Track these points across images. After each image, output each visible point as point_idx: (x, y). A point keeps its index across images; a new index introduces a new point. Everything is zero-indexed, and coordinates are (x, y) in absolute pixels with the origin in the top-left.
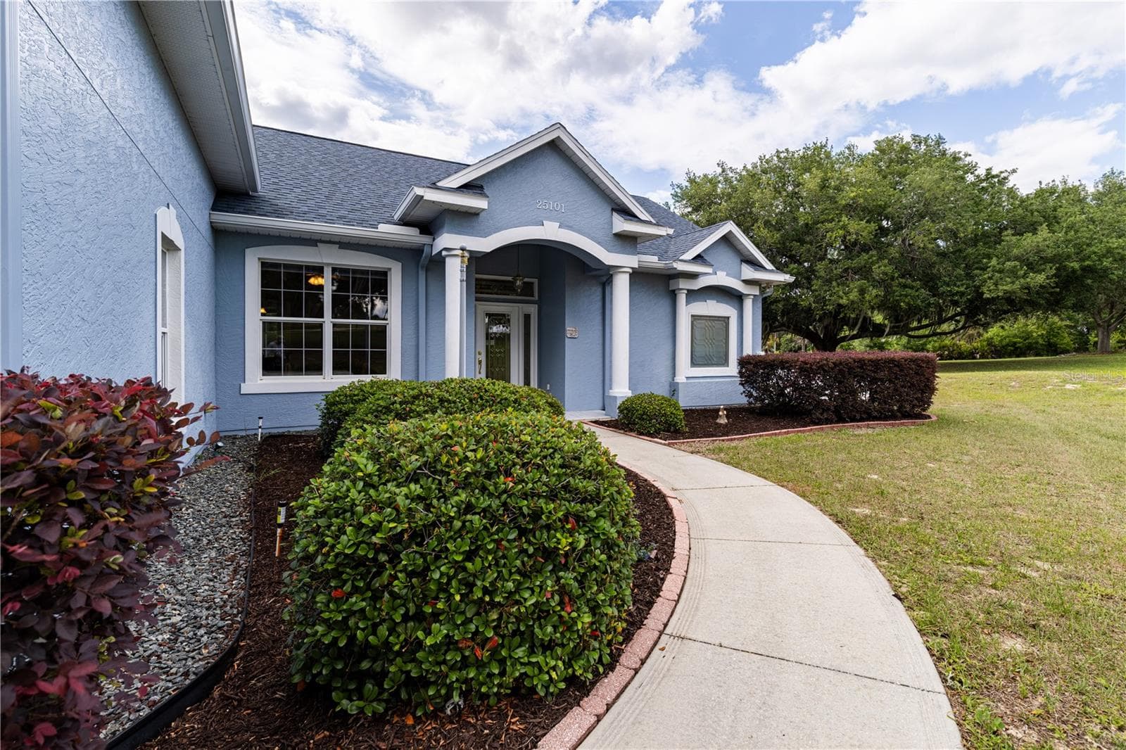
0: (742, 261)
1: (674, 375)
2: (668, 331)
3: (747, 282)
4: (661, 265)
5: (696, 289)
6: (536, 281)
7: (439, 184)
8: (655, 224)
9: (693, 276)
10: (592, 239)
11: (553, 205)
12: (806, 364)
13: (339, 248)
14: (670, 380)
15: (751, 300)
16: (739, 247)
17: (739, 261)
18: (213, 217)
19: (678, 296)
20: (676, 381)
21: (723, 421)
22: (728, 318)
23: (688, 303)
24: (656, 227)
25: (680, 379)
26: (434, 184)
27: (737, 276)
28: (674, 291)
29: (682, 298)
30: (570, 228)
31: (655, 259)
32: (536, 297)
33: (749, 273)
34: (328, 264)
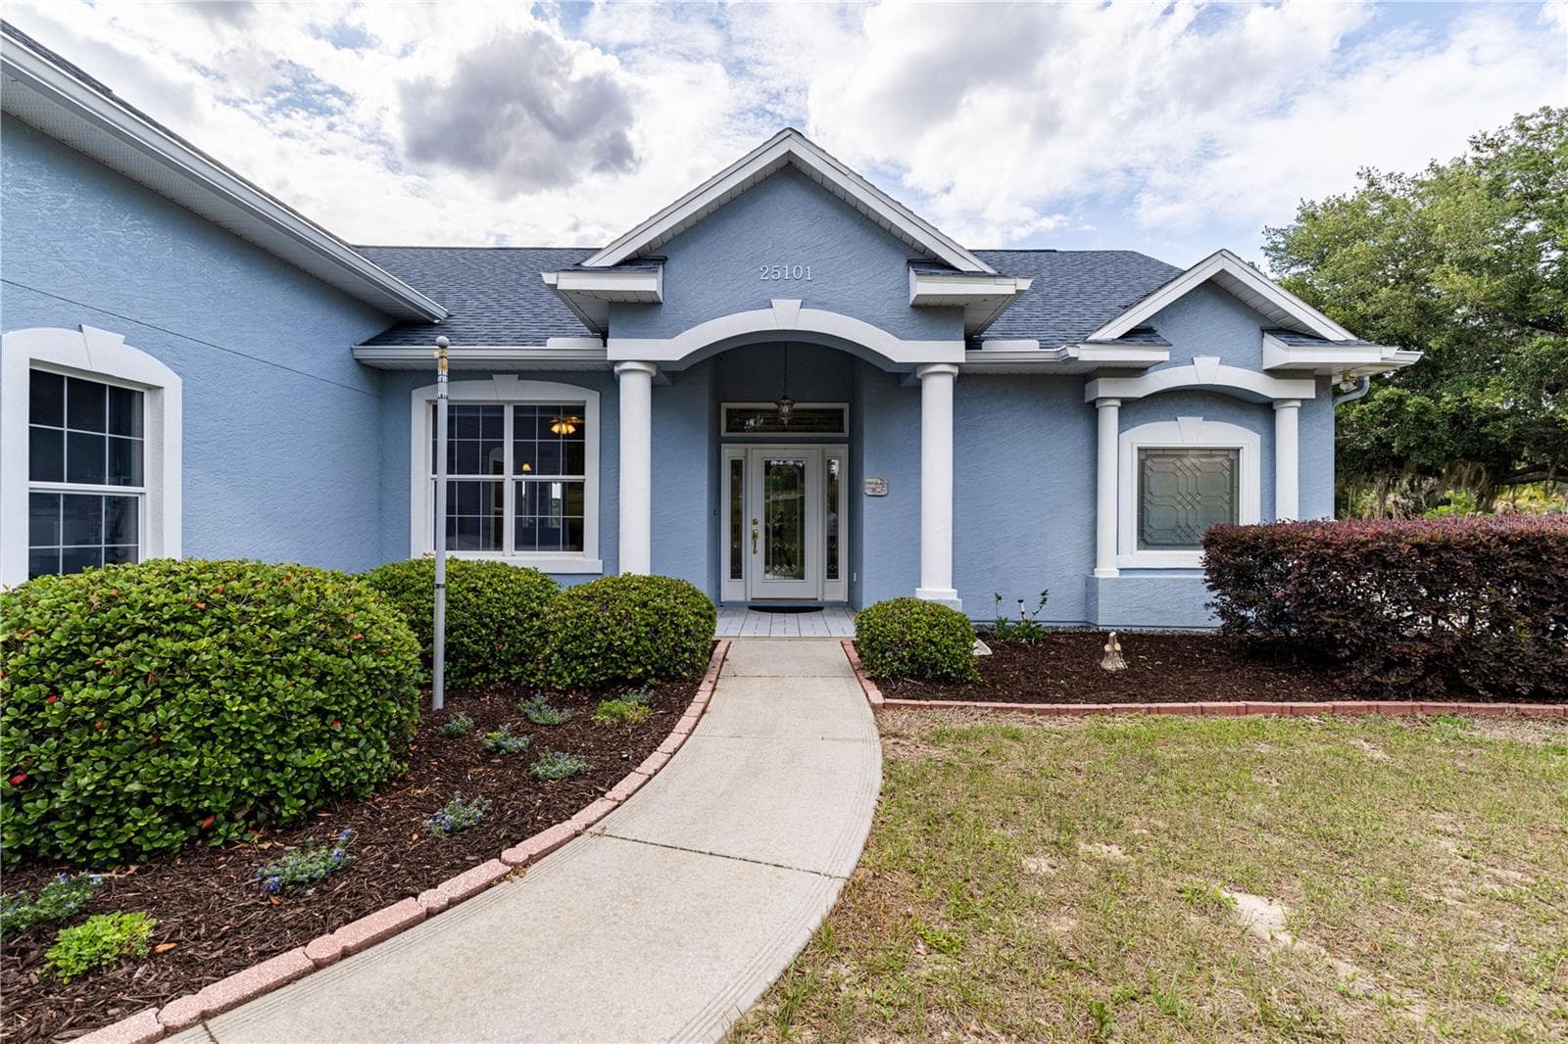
0: (1263, 331)
1: (1094, 563)
2: (1082, 480)
3: (1276, 373)
4: (1049, 355)
5: (1141, 396)
6: (845, 406)
7: (586, 264)
8: (991, 276)
9: (1136, 371)
10: (867, 319)
11: (790, 270)
12: (1328, 545)
13: (519, 379)
14: (1087, 572)
15: (1295, 411)
16: (1254, 302)
17: (1256, 331)
18: (355, 353)
19: (1100, 411)
20: (1097, 575)
21: (1114, 664)
22: (1237, 450)
23: (1124, 423)
24: (998, 280)
25: (1107, 570)
26: (578, 264)
27: (1255, 363)
28: (1093, 403)
29: (1110, 417)
30: (823, 305)
31: (1032, 345)
32: (846, 434)
33: (1279, 353)
34: (509, 402)
